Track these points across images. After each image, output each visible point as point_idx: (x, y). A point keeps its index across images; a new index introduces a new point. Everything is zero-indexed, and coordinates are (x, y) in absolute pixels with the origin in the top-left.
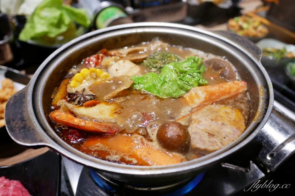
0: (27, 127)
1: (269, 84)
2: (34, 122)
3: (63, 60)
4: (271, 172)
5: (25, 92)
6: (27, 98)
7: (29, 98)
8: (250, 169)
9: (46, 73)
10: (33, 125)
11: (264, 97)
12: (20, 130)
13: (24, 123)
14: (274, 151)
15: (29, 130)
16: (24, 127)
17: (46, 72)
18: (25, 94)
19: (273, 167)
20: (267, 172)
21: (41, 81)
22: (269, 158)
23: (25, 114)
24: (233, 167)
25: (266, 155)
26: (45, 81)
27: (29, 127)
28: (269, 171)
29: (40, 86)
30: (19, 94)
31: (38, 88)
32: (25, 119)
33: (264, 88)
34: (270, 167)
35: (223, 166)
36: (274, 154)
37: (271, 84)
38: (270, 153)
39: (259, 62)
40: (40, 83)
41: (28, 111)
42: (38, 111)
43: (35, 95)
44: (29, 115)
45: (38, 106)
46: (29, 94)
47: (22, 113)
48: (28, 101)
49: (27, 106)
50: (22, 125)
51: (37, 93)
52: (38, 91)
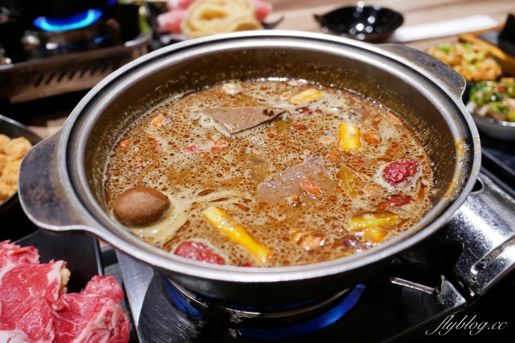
0: (55, 199)
1: (474, 137)
2: (68, 192)
3: (121, 91)
4: (476, 295)
5: (54, 142)
6: (57, 152)
7: (61, 152)
8: (440, 289)
9: (92, 112)
10: (65, 196)
11: (465, 159)
12: (43, 203)
13: (50, 192)
14: (483, 260)
15: (58, 205)
16: (50, 200)
17: (92, 110)
18: (54, 146)
19: (481, 287)
20: (470, 296)
21: (83, 125)
22: (474, 271)
23: (52, 179)
24: (411, 285)
25: (470, 266)
26: (90, 126)
27: (59, 199)
28: (472, 294)
29: (80, 133)
30: (44, 146)
31: (77, 136)
32: (53, 186)
33: (466, 143)
34: (475, 288)
35: (393, 282)
36: (483, 265)
37: (478, 136)
38: (477, 263)
39: (459, 99)
40: (81, 128)
41: (57, 174)
42: (74, 174)
43: (72, 148)
44: (58, 179)
45: (76, 166)
46: (61, 146)
47: (47, 177)
48: (58, 157)
49: (56, 166)
50: (47, 196)
51: (76, 145)
52: (77, 141)
